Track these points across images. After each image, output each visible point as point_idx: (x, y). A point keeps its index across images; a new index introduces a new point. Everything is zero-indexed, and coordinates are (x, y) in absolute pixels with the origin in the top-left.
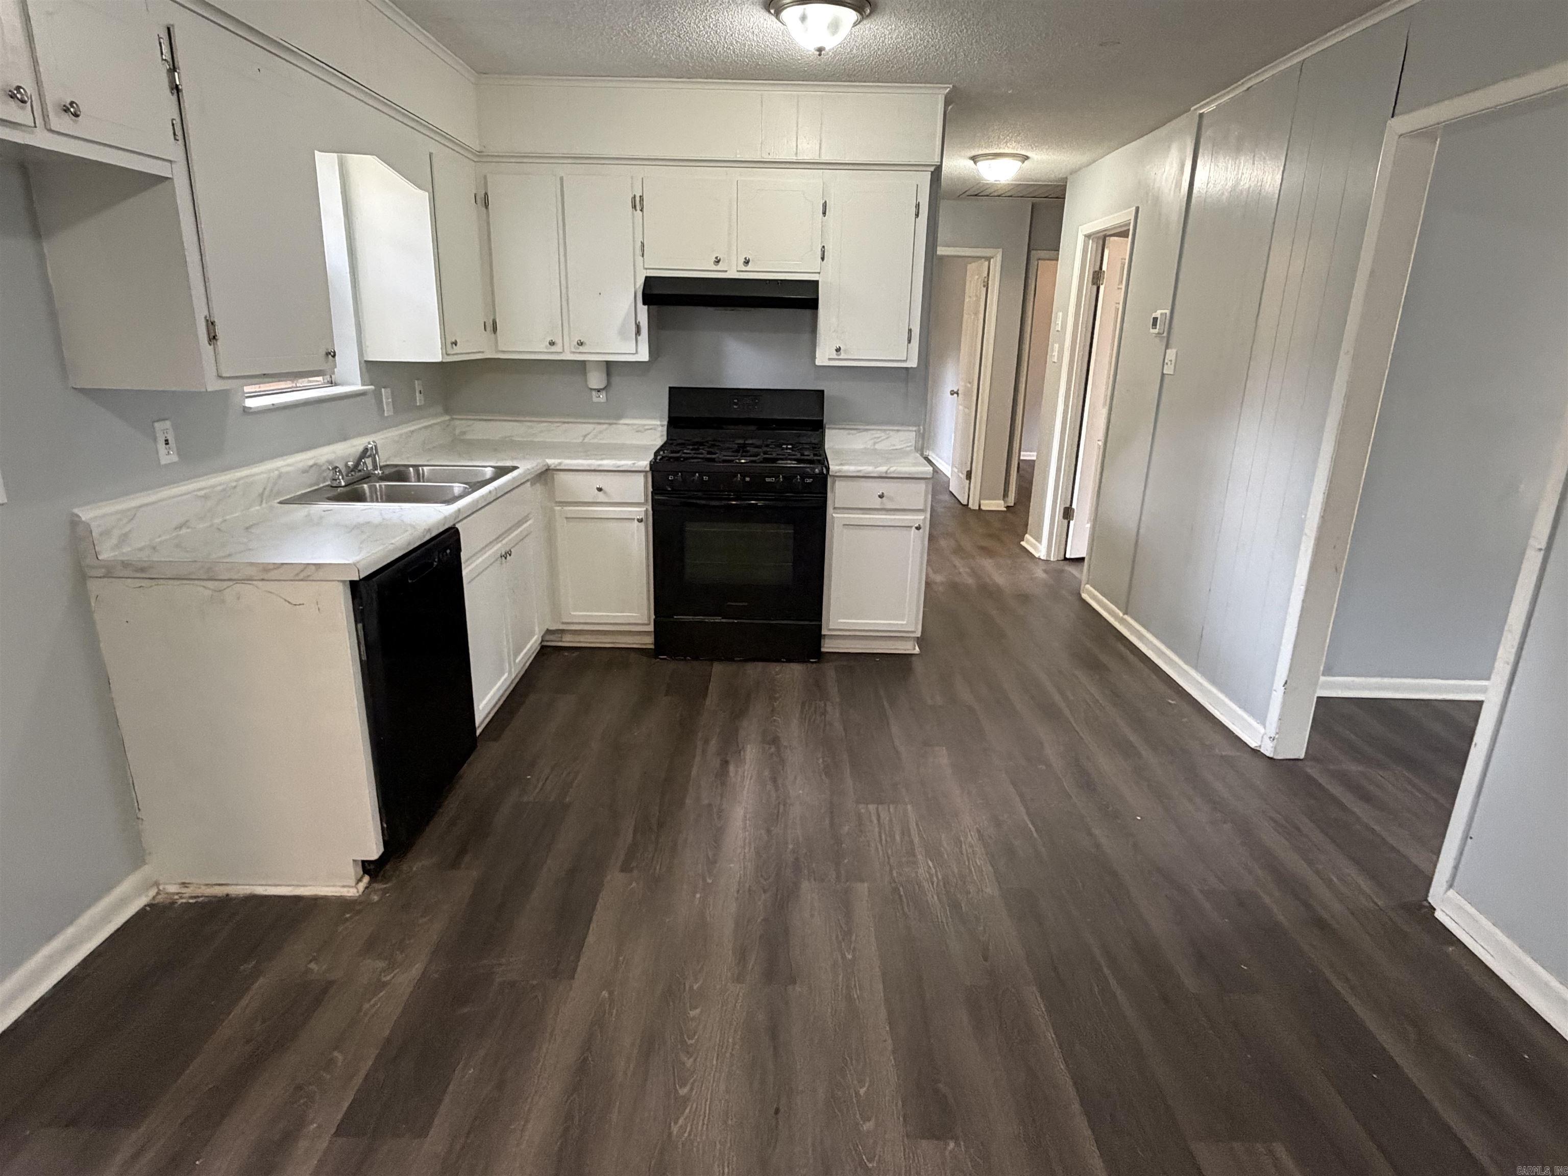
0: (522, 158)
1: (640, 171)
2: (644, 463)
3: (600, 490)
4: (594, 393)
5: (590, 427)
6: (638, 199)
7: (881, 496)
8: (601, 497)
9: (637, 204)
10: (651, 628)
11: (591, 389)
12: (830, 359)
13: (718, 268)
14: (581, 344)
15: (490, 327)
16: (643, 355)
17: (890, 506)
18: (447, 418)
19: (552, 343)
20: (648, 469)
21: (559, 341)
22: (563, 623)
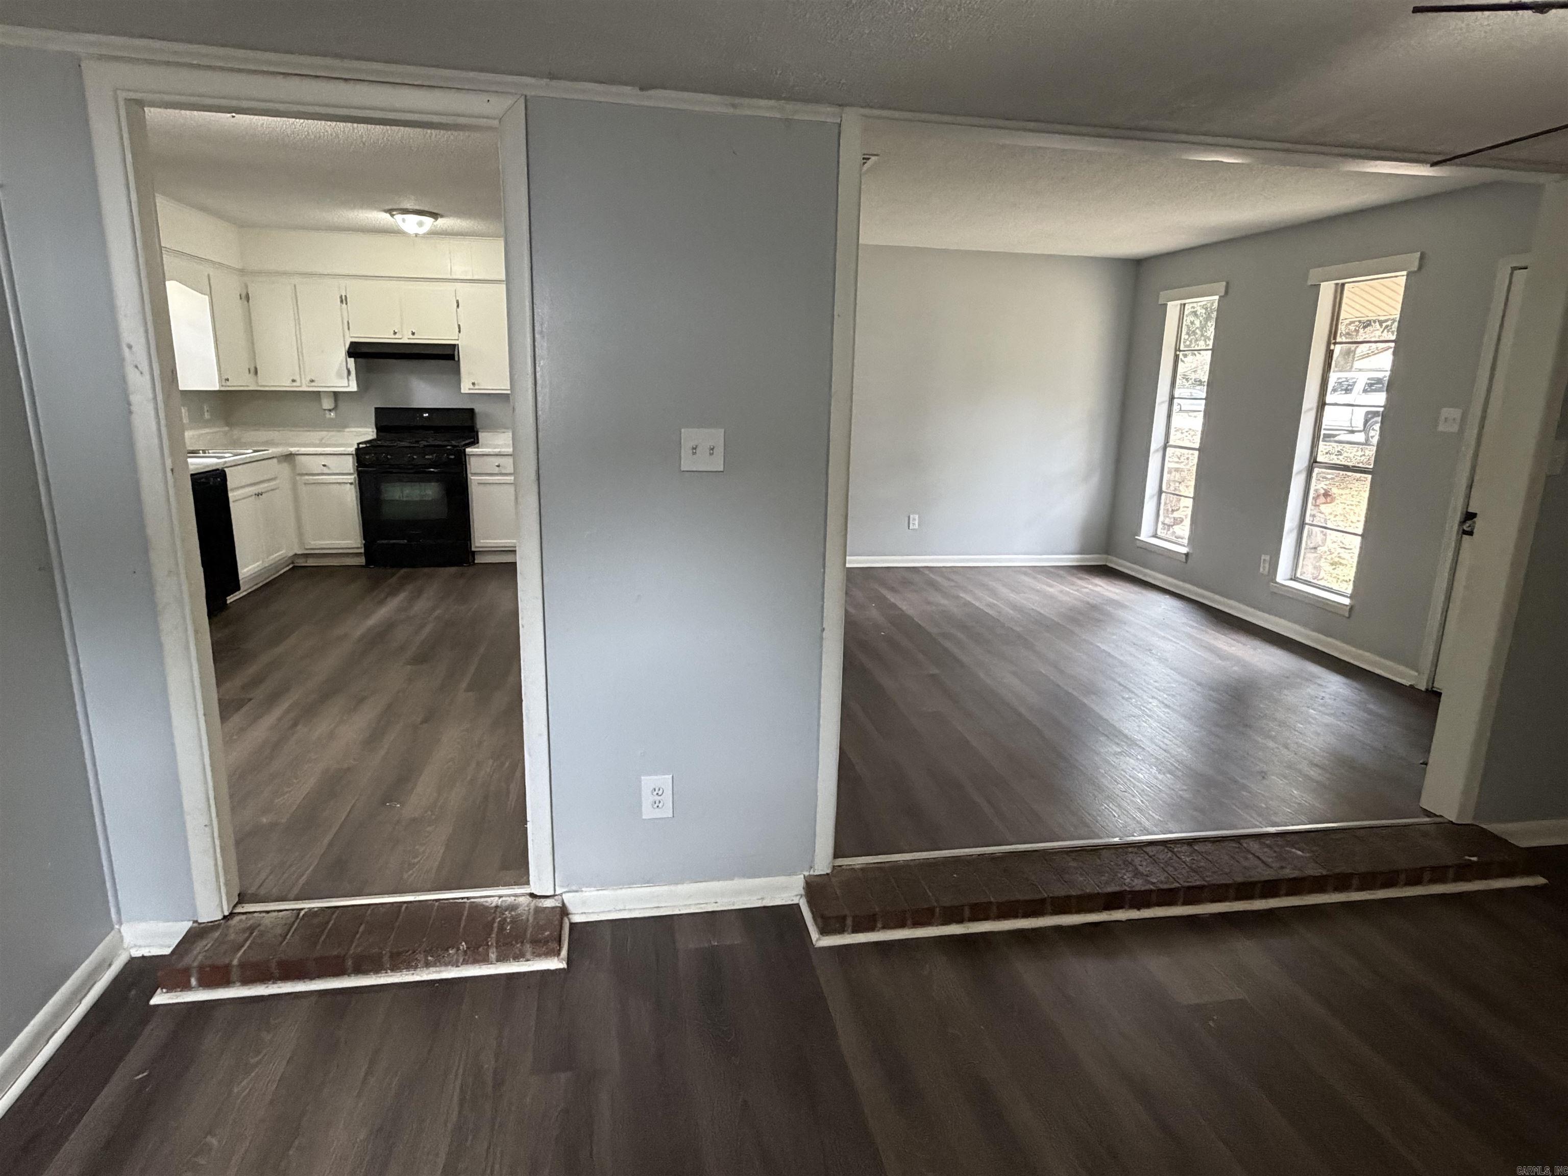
0: (269, 273)
1: (343, 282)
2: (352, 450)
3: (324, 465)
4: (327, 412)
5: (324, 433)
6: (344, 298)
7: (498, 466)
8: (326, 470)
9: (343, 300)
10: (362, 551)
11: (325, 410)
12: (469, 389)
13: (397, 336)
14: (312, 381)
15: (252, 370)
16: (353, 387)
17: (504, 471)
18: (227, 429)
19: (294, 381)
20: (354, 453)
21: (298, 380)
22: (307, 549)
